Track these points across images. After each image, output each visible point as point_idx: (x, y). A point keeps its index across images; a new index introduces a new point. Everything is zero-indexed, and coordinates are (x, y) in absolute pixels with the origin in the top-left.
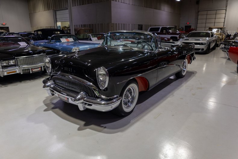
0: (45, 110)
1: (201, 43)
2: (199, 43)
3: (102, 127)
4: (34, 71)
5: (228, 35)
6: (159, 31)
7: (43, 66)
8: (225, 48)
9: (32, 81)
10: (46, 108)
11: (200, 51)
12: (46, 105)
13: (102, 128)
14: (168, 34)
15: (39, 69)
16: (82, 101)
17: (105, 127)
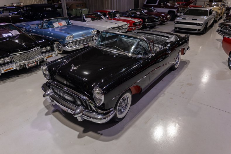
0: (47, 114)
1: (198, 23)
2: (197, 23)
3: (99, 133)
4: (30, 66)
5: (228, 7)
6: (157, 4)
7: (39, 60)
8: (221, 31)
9: (29, 74)
10: (47, 111)
11: (196, 31)
12: (47, 107)
13: (99, 135)
14: (166, 8)
15: (35, 63)
16: (81, 114)
17: (102, 134)
